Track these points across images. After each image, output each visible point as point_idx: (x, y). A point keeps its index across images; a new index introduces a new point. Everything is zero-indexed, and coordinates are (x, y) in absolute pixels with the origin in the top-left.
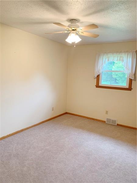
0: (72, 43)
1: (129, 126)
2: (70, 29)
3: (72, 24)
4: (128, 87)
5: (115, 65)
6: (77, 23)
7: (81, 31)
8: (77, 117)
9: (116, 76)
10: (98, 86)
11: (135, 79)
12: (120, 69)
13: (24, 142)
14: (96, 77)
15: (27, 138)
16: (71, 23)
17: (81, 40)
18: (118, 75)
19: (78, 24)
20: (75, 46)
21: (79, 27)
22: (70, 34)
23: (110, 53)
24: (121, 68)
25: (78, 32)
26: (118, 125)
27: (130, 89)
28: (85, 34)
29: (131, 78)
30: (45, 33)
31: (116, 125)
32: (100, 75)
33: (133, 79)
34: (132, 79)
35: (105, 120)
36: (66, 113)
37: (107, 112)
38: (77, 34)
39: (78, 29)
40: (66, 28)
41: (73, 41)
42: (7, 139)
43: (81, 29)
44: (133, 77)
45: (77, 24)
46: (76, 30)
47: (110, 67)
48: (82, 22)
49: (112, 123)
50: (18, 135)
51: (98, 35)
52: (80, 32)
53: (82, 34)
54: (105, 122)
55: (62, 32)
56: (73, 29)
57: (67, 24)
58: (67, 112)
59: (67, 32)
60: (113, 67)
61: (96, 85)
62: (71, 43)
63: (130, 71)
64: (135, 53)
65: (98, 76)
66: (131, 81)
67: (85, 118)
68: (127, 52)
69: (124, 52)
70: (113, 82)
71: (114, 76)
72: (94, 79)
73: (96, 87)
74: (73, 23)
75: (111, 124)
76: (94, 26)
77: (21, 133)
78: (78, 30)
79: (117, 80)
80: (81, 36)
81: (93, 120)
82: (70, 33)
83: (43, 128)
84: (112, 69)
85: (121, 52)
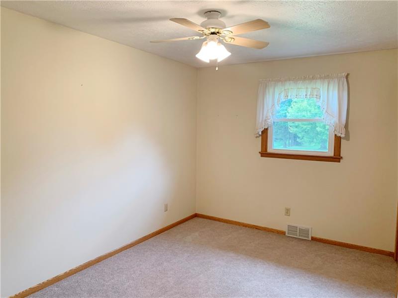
0: (210, 60)
1: (340, 241)
2: (207, 32)
3: (211, 20)
4: (331, 154)
5: (292, 106)
6: (221, 17)
7: (231, 35)
8: (222, 223)
9: (295, 129)
10: (265, 153)
11: (347, 137)
12: (304, 113)
13: (105, 288)
14: (260, 133)
15: (112, 277)
16: (208, 19)
17: (229, 54)
18: (301, 125)
19: (222, 20)
20: (217, 69)
21: (225, 28)
22: (204, 43)
23: (290, 81)
24: (307, 111)
25: (224, 37)
26: (313, 239)
27: (336, 158)
28: (239, 42)
29: (339, 135)
30: (151, 42)
31: (310, 239)
32: (269, 128)
33: (343, 136)
34: (340, 137)
35: (285, 229)
36: (196, 216)
37: (288, 212)
38: (220, 42)
39: (224, 32)
40: (197, 29)
41: (213, 58)
42: (64, 283)
43: (230, 32)
44: (344, 131)
45: (219, 19)
46: (218, 33)
47: (283, 110)
48: (232, 17)
49: (299, 235)
50: (90, 271)
51: (267, 44)
52: (227, 38)
53: (232, 42)
54: (283, 233)
55: (187, 38)
56: (213, 30)
57: (199, 20)
58: (197, 213)
59: (198, 38)
60: (290, 110)
61: (260, 151)
62: (208, 61)
63: (335, 120)
64: (345, 79)
65: (265, 132)
66: (338, 140)
67: (237, 227)
68: (326, 77)
69: (321, 78)
70: (290, 141)
71: (292, 130)
72: (257, 137)
73: (261, 156)
74: (212, 18)
75: (298, 237)
76: (261, 23)
77: (97, 266)
78: (223, 34)
79: (299, 138)
80: (229, 47)
81: (257, 231)
82: (205, 40)
83: (147, 251)
84: (287, 114)
85: (313, 78)
